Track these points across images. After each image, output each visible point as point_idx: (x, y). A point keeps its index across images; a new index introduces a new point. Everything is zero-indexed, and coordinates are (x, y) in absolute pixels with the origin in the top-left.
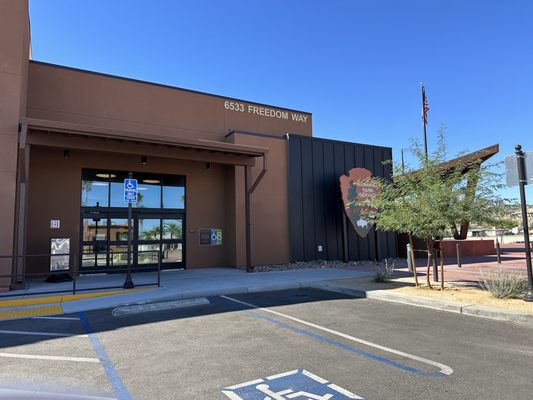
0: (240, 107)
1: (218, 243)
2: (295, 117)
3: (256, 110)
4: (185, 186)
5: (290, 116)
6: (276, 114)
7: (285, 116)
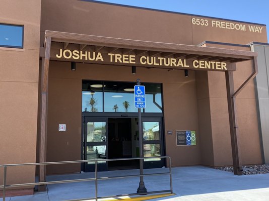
0: (205, 22)
1: (192, 144)
2: (251, 28)
3: (218, 24)
4: (162, 92)
5: (247, 28)
6: (235, 27)
7: (243, 28)
